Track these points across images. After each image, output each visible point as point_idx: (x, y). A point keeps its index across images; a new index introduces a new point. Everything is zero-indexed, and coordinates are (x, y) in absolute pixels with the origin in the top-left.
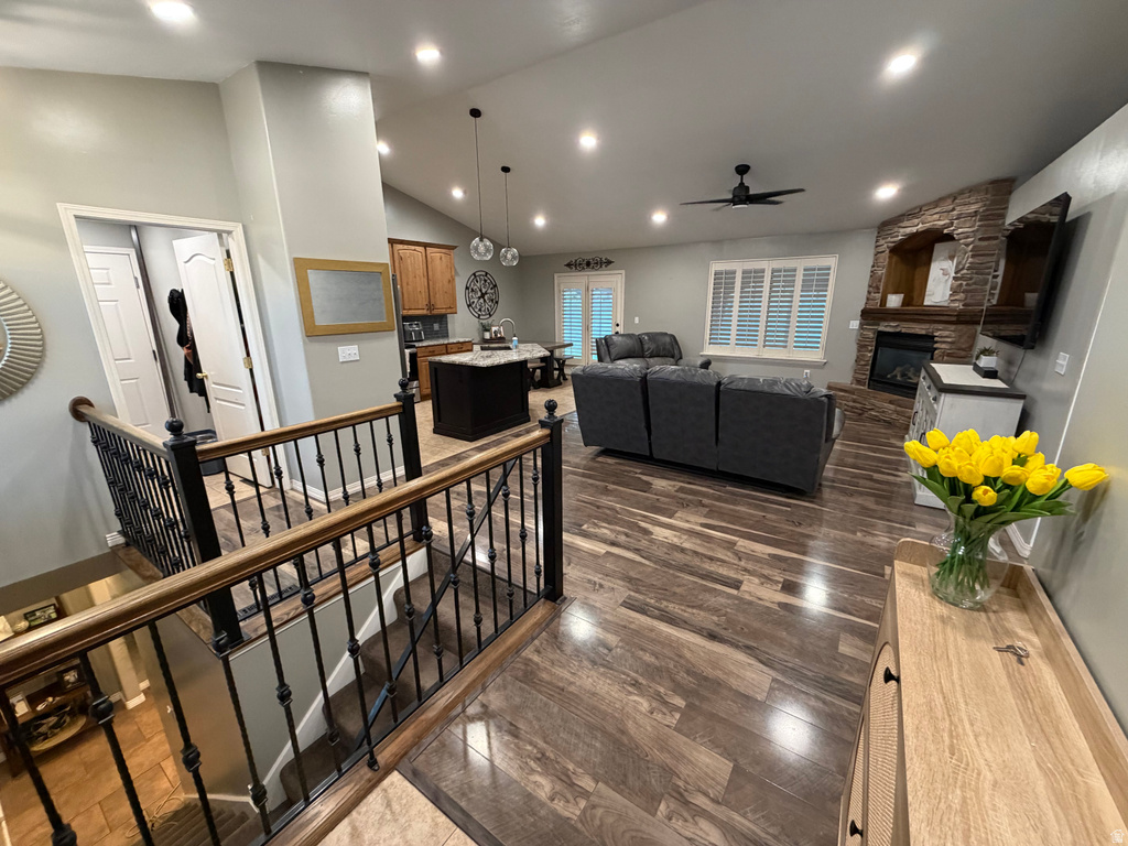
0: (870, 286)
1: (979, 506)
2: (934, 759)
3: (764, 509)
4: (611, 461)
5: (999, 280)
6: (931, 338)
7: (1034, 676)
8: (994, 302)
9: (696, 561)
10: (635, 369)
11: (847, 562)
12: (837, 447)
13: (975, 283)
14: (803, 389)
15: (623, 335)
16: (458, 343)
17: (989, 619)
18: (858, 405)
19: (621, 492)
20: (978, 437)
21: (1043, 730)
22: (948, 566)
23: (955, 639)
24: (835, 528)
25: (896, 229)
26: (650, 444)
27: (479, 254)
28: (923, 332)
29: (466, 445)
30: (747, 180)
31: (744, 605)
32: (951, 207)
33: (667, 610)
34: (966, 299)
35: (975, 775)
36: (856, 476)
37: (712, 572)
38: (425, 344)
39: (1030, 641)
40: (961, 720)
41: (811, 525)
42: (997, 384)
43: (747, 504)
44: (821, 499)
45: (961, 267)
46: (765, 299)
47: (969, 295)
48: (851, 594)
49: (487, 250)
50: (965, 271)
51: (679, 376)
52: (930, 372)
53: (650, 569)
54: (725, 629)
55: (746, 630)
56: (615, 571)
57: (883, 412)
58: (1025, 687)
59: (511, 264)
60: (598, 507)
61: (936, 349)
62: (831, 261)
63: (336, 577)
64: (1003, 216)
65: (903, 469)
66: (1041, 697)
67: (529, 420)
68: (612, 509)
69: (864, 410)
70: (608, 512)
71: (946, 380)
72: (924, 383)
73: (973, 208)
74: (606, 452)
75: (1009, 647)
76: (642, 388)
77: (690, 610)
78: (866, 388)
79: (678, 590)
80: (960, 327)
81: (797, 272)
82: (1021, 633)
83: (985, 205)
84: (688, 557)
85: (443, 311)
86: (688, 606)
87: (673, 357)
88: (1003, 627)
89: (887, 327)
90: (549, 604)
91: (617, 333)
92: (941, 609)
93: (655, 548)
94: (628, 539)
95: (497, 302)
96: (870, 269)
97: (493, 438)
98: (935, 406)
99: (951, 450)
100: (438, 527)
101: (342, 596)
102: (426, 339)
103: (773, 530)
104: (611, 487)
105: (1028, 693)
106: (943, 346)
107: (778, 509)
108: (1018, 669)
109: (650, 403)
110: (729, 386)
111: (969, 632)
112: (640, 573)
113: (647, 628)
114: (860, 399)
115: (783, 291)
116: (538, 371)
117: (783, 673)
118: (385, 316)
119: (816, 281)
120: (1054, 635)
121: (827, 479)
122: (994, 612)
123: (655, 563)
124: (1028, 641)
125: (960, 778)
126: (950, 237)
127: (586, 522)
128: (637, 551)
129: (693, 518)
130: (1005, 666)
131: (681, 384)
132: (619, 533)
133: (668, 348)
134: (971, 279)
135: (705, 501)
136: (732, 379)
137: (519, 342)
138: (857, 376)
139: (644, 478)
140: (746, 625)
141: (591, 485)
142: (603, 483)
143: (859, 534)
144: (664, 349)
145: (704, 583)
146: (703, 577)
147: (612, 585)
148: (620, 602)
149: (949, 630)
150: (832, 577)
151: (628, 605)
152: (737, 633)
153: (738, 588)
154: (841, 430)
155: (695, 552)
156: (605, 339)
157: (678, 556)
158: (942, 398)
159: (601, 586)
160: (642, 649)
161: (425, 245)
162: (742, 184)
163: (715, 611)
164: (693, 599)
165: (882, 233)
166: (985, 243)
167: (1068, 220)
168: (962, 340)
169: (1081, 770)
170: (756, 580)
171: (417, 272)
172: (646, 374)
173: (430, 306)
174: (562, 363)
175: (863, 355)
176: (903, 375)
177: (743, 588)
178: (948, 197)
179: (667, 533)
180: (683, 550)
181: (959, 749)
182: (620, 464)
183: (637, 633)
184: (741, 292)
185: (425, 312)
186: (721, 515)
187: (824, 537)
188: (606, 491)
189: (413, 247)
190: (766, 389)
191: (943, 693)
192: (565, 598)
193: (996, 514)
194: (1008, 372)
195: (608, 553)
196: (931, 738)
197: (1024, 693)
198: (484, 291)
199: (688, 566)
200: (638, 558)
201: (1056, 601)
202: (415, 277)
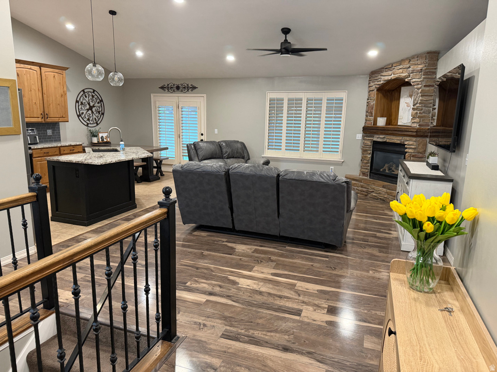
0: (367, 112)
1: (427, 233)
2: (413, 364)
3: (312, 260)
4: (204, 234)
5: (436, 111)
6: (402, 145)
7: (456, 320)
8: (435, 124)
9: (270, 300)
10: (220, 166)
11: (365, 290)
12: (353, 217)
13: (424, 112)
14: (331, 178)
15: (207, 142)
16: (71, 146)
17: (436, 296)
18: (364, 189)
19: (213, 256)
20: (425, 198)
21: (459, 343)
22: (415, 270)
23: (421, 308)
24: (357, 270)
25: (379, 77)
26: (233, 220)
27: (93, 76)
28: (399, 142)
29: (82, 229)
30: (290, 38)
31: (305, 326)
32: (408, 65)
33: (254, 336)
34: (420, 122)
35: (431, 367)
36: (366, 235)
37: (281, 306)
38: (40, 146)
39: (455, 304)
40: (425, 345)
41: (341, 269)
42: (438, 173)
43: (301, 257)
44: (347, 251)
45: (416, 102)
46: (303, 119)
47: (422, 119)
48: (369, 311)
49: (100, 73)
50: (418, 105)
51: (252, 171)
52: (404, 166)
53: (239, 309)
54: (294, 343)
55: (307, 342)
56: (214, 314)
57: (380, 193)
58: (452, 325)
59: (118, 85)
60: (197, 268)
61: (406, 152)
62: (343, 95)
63: (4, 329)
64: (435, 73)
65: (393, 229)
66: (459, 329)
67: (135, 207)
68: (208, 269)
69: (368, 192)
70: (205, 271)
71: (413, 171)
72: (401, 174)
73: (420, 67)
74: (200, 228)
75: (445, 308)
76: (226, 179)
77: (269, 334)
78: (368, 178)
79: (260, 321)
80: (418, 139)
81: (323, 102)
82: (450, 301)
83: (426, 66)
84: (265, 298)
85: (56, 120)
86: (268, 331)
87: (243, 158)
88: (443, 300)
89: (378, 138)
90: (167, 343)
91: (202, 140)
92: (414, 294)
93: (241, 293)
94: (221, 289)
95: (103, 114)
96: (366, 101)
97: (106, 222)
98: (408, 187)
99: (412, 204)
100: (65, 296)
101: (7, 344)
102: (41, 142)
103: (318, 274)
104: (206, 253)
105: (453, 328)
106: (410, 151)
107: (320, 260)
108: (450, 318)
109: (232, 191)
110: (285, 177)
111: (428, 304)
112: (232, 312)
113: (241, 351)
114: (365, 185)
115: (314, 114)
116: (140, 169)
117: (332, 365)
118: (12, 123)
119: (335, 107)
120: (464, 298)
121: (350, 239)
122: (439, 293)
123: (242, 304)
124: (454, 304)
125: (424, 369)
126: (408, 84)
127: (190, 280)
128: (228, 297)
129: (266, 270)
130: (444, 317)
131: (253, 176)
132: (214, 285)
133: (240, 152)
134: (422, 110)
135: (273, 258)
136: (287, 172)
137: (126, 145)
138: (363, 170)
139: (230, 245)
140: (307, 339)
141: (191, 252)
142: (200, 251)
143: (371, 272)
144: (237, 152)
145: (277, 314)
146: (276, 310)
147: (212, 324)
148: (220, 335)
149: (418, 304)
150: (357, 301)
151: (225, 336)
152: (301, 345)
153: (299, 315)
154: (355, 205)
155: (269, 294)
156: (194, 144)
157: (258, 298)
158: (411, 182)
159: (205, 325)
160: (238, 365)
161: (41, 65)
162: (286, 40)
163: (286, 332)
164: (270, 326)
165: (372, 79)
166: (427, 89)
167: (464, 79)
168: (420, 147)
169: (475, 357)
170: (311, 308)
171: (33, 87)
172: (229, 170)
173: (44, 115)
174: (159, 163)
175: (365, 157)
176: (390, 169)
177: (303, 314)
178: (407, 59)
179: (249, 282)
180: (261, 293)
181: (424, 357)
182: (211, 236)
183: (234, 355)
184: (288, 114)
185: (39, 120)
186: (284, 266)
187: (350, 275)
188: (202, 257)
189: (29, 67)
190: (309, 178)
191: (416, 334)
192: (178, 338)
193: (434, 237)
194: (444, 166)
195: (207, 301)
196: (411, 355)
197: (451, 328)
198: (92, 104)
199: (265, 304)
200: (230, 302)
201: (464, 281)
202: (31, 91)
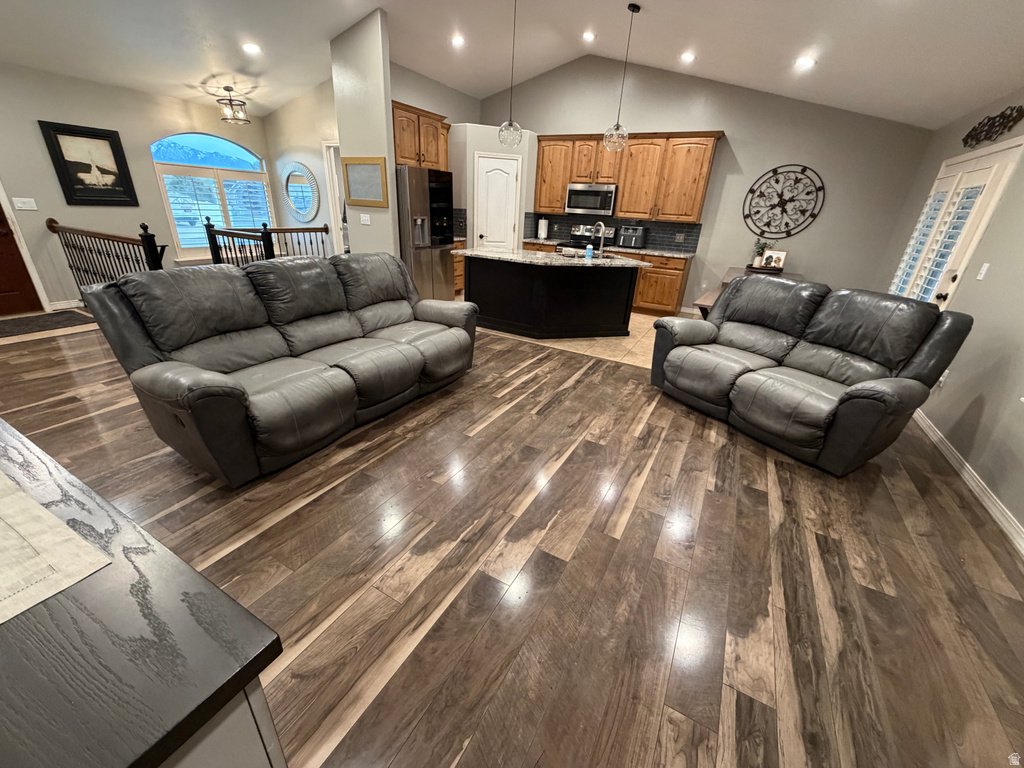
161: (669, 136)
173: (655, 210)
185: (646, 216)
189: (650, 141)
198: (788, 196)
202: (643, 176)
